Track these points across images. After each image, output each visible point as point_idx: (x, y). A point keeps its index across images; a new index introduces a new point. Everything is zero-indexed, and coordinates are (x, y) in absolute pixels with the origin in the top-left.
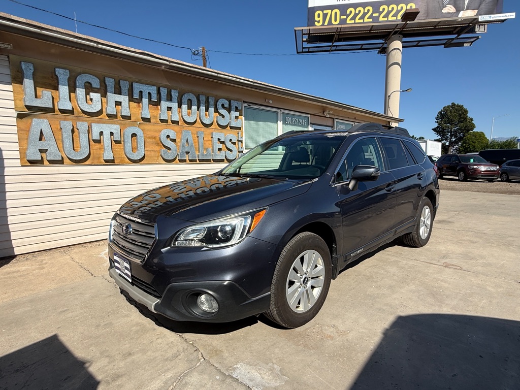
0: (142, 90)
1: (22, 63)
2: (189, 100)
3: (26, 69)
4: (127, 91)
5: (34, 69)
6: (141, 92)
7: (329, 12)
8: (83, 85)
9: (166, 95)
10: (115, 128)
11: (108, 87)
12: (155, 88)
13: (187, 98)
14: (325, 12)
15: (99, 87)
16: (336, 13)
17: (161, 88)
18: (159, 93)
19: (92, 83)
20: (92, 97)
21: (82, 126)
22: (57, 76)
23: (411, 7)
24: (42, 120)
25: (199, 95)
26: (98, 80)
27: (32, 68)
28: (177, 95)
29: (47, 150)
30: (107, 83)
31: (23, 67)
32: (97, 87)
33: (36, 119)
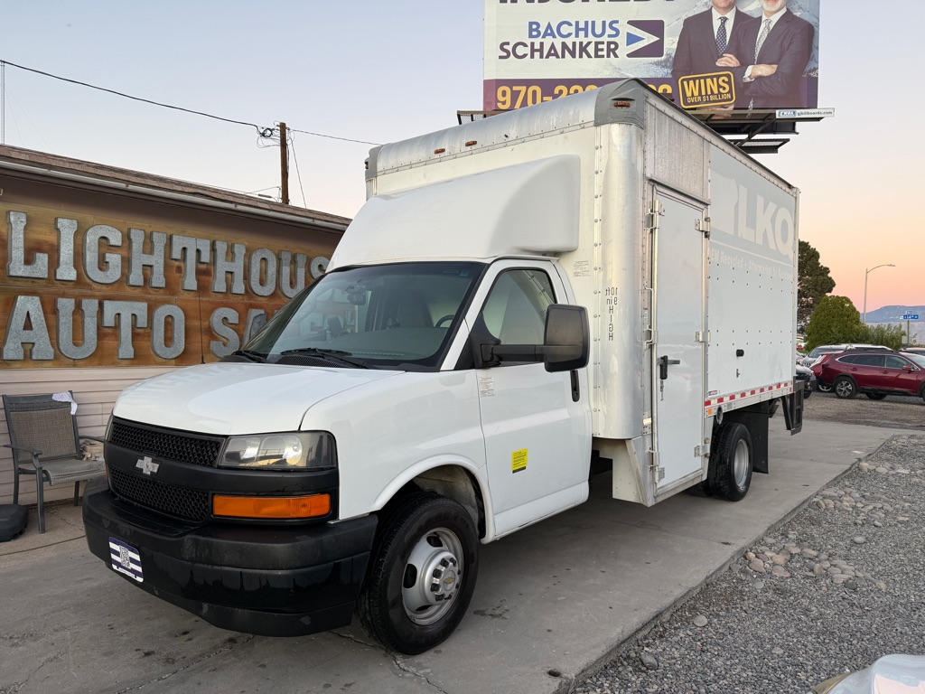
0: (185, 246)
1: (12, 213)
2: (264, 259)
3: (16, 222)
4: (162, 248)
5: (27, 221)
6: (184, 249)
7: (523, 89)
8: (97, 242)
9: (224, 252)
10: (141, 308)
11: (134, 244)
12: (208, 243)
13: (261, 257)
14: (515, 88)
15: (119, 244)
16: (534, 92)
17: (217, 242)
18: (213, 249)
19: (110, 238)
20: (107, 260)
21: (90, 306)
22: (58, 230)
23: (665, 90)
24: (30, 297)
25: (280, 251)
26: (120, 234)
27: (24, 220)
28: (244, 252)
29: (33, 344)
30: (132, 237)
31: (12, 218)
32: (117, 244)
33: (23, 297)
